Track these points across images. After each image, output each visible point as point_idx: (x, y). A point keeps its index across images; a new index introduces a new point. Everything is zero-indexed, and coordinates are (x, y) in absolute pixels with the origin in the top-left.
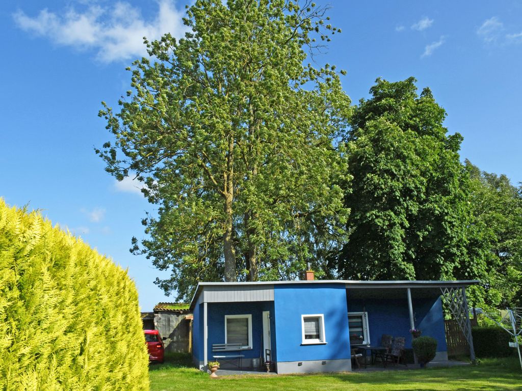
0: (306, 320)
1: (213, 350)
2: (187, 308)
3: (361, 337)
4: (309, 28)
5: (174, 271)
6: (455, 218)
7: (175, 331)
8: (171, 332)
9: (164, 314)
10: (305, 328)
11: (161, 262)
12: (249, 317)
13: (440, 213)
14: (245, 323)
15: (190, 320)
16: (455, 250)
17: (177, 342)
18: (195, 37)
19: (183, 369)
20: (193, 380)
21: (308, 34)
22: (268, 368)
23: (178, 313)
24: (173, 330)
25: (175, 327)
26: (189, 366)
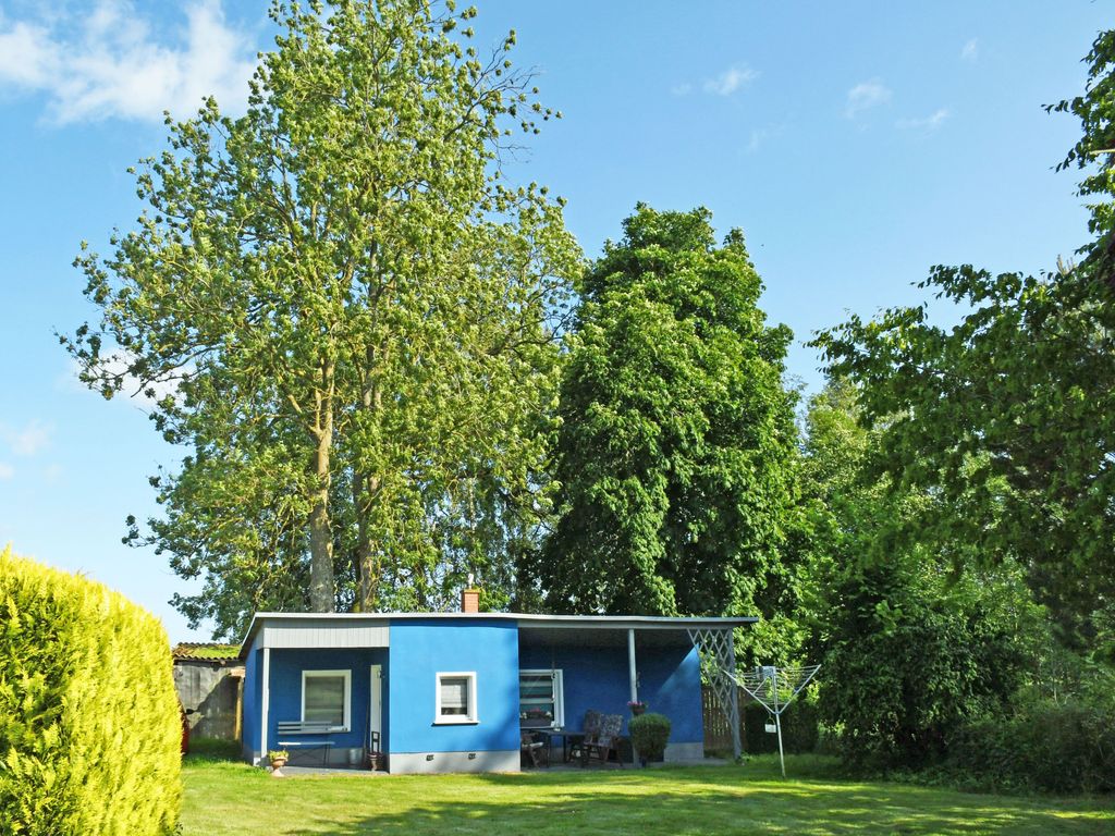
0: (446, 681)
1: (280, 733)
2: (235, 654)
3: (549, 713)
4: (498, 109)
5: (210, 579)
6: (760, 495)
7: (209, 697)
8: (202, 700)
9: (189, 667)
10: (442, 695)
11: (186, 562)
12: (347, 674)
13: (732, 486)
14: (339, 687)
15: (239, 678)
16: (759, 556)
17: (213, 719)
18: (268, 103)
19: (224, 764)
20: (240, 779)
21: (494, 121)
22: (374, 763)
23: (215, 665)
24: (206, 696)
25: (210, 691)
26: (235, 759)
